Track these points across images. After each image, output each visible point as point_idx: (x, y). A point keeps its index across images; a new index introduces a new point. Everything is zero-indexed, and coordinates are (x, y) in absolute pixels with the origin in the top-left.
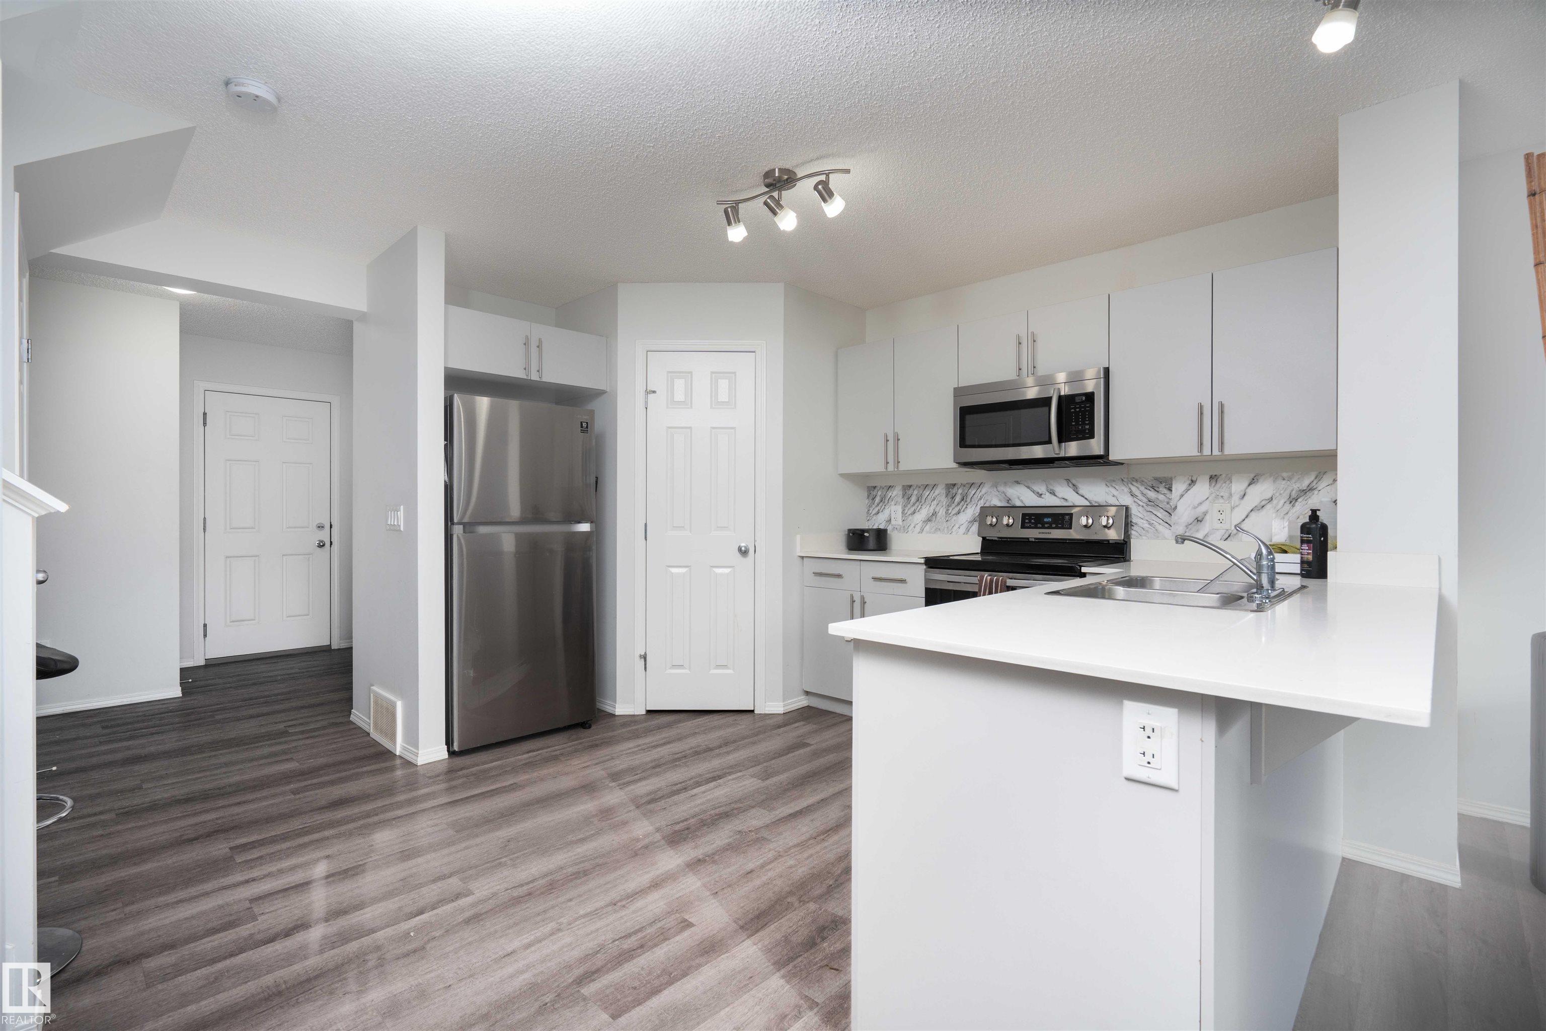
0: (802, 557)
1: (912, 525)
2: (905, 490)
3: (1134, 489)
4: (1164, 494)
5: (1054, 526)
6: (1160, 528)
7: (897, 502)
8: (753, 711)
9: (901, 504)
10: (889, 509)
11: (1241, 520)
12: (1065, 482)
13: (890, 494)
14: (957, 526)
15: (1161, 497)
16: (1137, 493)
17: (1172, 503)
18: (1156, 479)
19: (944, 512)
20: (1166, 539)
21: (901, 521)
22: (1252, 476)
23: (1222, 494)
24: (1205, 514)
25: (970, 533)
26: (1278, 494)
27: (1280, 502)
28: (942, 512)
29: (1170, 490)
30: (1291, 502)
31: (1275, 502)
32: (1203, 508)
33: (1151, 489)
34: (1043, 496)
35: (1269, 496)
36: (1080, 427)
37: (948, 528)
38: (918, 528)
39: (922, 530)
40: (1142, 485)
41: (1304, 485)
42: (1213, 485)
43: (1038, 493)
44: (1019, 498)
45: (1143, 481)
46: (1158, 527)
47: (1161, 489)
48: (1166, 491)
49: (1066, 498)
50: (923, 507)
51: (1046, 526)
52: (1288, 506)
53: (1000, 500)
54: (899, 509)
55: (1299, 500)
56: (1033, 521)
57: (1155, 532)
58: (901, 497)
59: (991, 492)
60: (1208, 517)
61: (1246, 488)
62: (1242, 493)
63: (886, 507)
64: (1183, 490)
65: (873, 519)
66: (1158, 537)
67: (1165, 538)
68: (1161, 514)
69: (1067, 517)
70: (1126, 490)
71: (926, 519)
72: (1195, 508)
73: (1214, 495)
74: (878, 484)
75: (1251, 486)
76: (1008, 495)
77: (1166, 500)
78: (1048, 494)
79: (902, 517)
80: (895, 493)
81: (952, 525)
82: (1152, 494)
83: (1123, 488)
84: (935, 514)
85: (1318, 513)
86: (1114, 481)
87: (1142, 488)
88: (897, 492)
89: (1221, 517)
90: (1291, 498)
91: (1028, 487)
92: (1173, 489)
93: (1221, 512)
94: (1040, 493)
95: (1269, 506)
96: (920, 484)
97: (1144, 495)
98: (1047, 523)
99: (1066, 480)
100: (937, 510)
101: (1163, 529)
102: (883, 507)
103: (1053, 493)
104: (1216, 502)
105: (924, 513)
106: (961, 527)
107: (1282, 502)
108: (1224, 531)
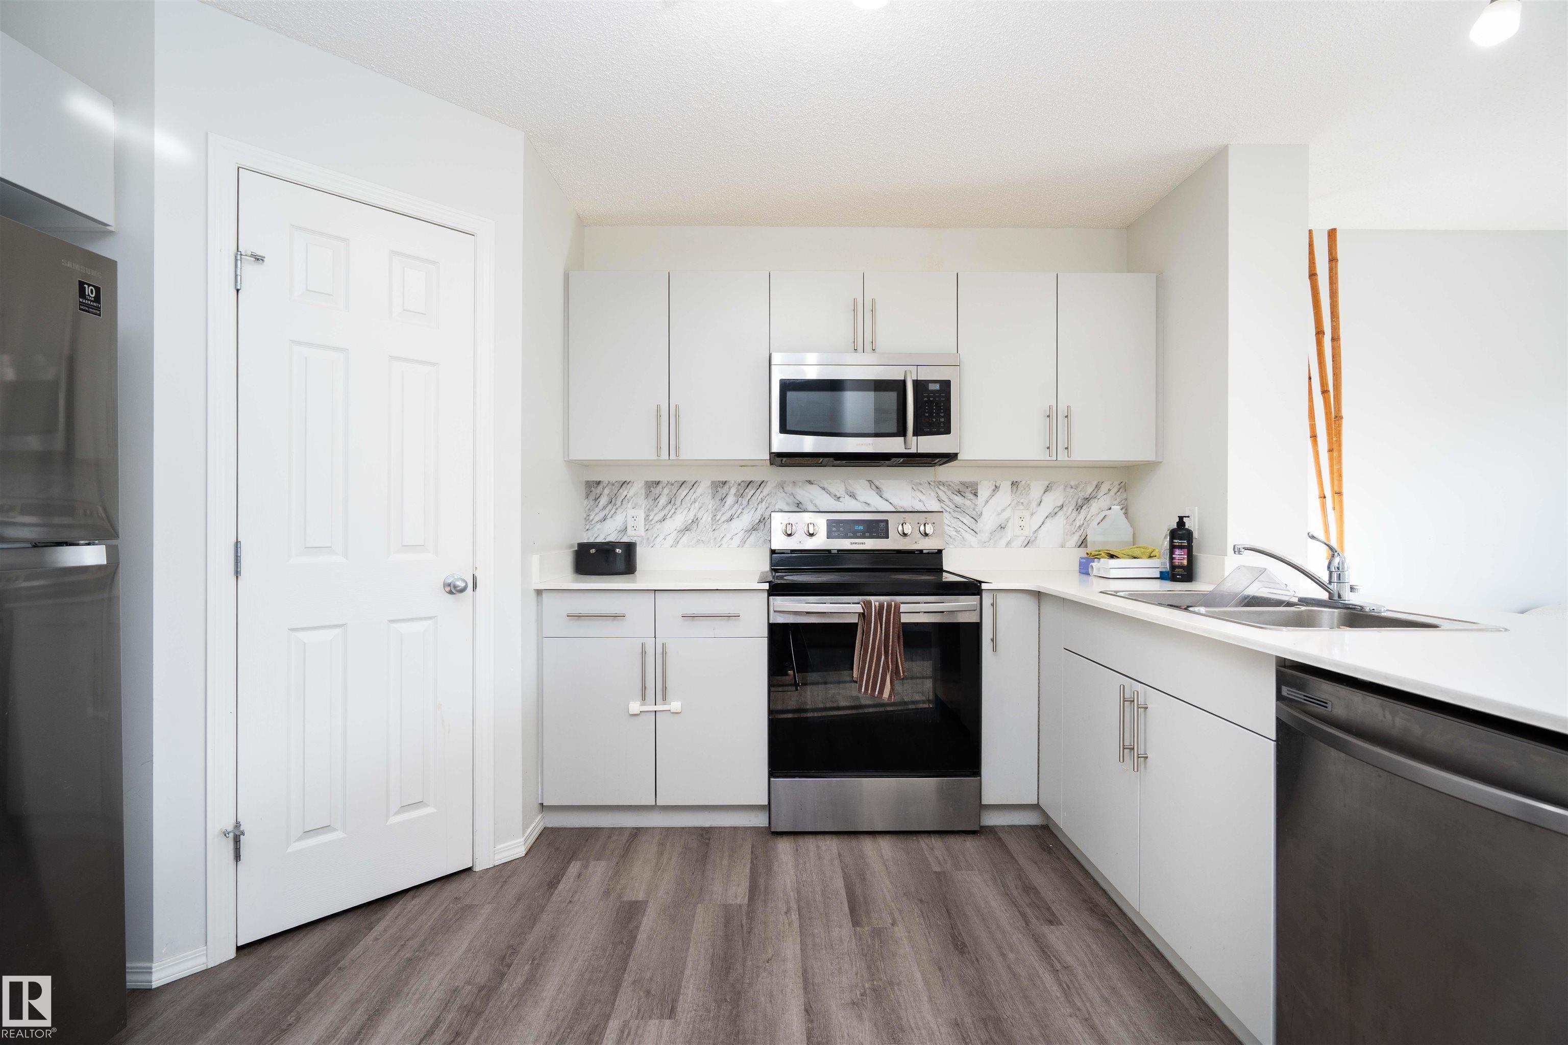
0: (539, 592)
1: (661, 537)
2: (650, 487)
3: (940, 493)
4: (970, 500)
5: (867, 534)
6: (967, 536)
7: (636, 504)
8: (469, 870)
9: (643, 506)
10: (624, 514)
11: (1038, 526)
12: (867, 483)
13: (625, 493)
14: (729, 536)
15: (968, 503)
16: (944, 497)
17: (978, 509)
18: (963, 484)
19: (710, 519)
20: (973, 547)
21: (643, 530)
22: (1047, 483)
23: (1022, 501)
24: (1008, 520)
25: (747, 545)
26: (1067, 502)
27: (1069, 509)
28: (706, 518)
29: (976, 495)
30: (1077, 510)
31: (1065, 509)
32: (1005, 515)
33: (958, 494)
34: (841, 499)
35: (1060, 504)
36: (934, 420)
37: (715, 539)
38: (670, 541)
39: (677, 542)
40: (949, 489)
41: (1087, 493)
42: (1015, 491)
43: (835, 496)
44: (811, 502)
45: (950, 485)
46: (964, 534)
47: (967, 494)
48: (972, 497)
49: (868, 502)
50: (678, 512)
51: (859, 534)
52: (1075, 513)
53: (788, 504)
54: (641, 514)
55: (1083, 508)
56: (841, 529)
57: (962, 540)
58: (643, 497)
59: (776, 493)
60: (1010, 524)
61: (1042, 495)
62: (1039, 500)
63: (619, 511)
64: (987, 497)
65: (596, 529)
66: (965, 545)
67: (971, 547)
68: (967, 520)
69: (882, 524)
70: (933, 494)
71: (683, 527)
72: (999, 514)
73: (1015, 502)
74: (605, 478)
75: (1046, 493)
76: (799, 498)
77: (973, 506)
78: (847, 497)
79: (645, 525)
80: (632, 492)
81: (722, 536)
82: (958, 499)
83: (930, 492)
84: (695, 521)
85: (1185, 520)
86: (921, 484)
87: (949, 493)
88: (637, 488)
89: (1022, 524)
90: (1078, 505)
91: (824, 489)
92: (979, 495)
93: (1022, 519)
94: (838, 496)
95: (1060, 513)
96: (672, 480)
97: (951, 500)
98: (859, 531)
99: (869, 481)
100: (700, 515)
101: (969, 536)
102: (613, 510)
103: (853, 496)
104: (1017, 508)
105: (680, 519)
106: (735, 538)
107: (1070, 509)
108: (1024, 538)
